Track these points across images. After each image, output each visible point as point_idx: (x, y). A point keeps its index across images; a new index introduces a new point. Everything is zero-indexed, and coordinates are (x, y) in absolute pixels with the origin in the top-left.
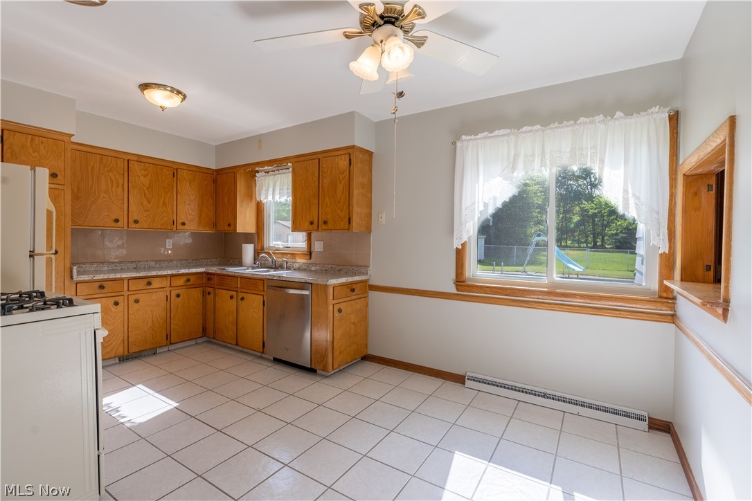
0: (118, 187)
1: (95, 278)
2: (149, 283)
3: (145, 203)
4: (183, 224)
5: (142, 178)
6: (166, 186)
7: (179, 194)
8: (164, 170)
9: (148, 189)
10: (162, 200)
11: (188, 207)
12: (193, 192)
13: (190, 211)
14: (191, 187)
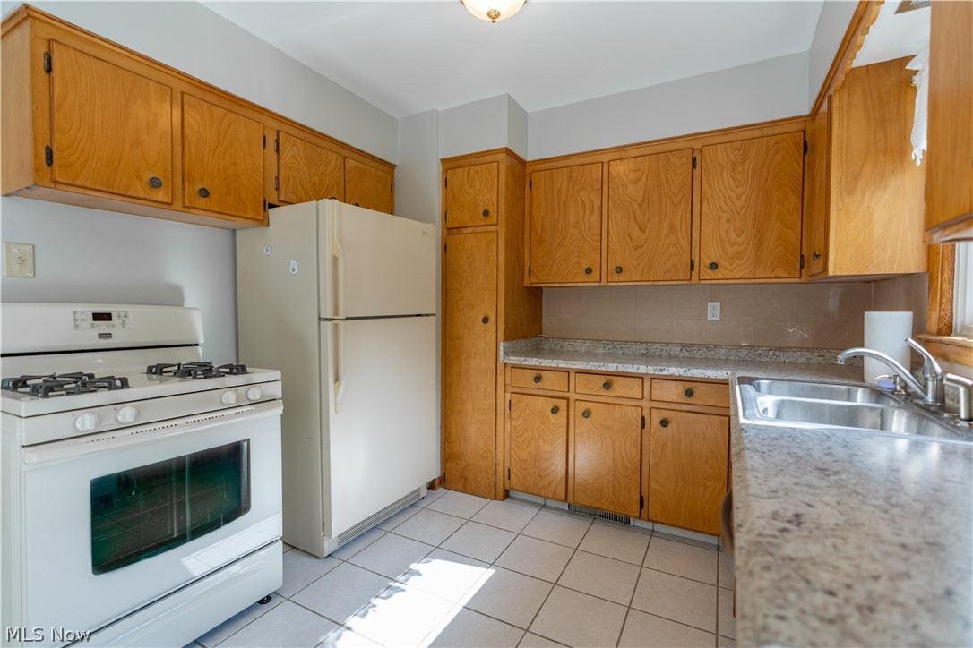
0: (592, 213)
1: (525, 363)
2: (607, 386)
3: (636, 233)
4: (714, 266)
5: (631, 186)
6: (676, 192)
7: (705, 201)
8: (673, 159)
9: (640, 206)
10: (666, 223)
11: (726, 226)
12: (740, 190)
13: (733, 236)
14: (734, 178)
